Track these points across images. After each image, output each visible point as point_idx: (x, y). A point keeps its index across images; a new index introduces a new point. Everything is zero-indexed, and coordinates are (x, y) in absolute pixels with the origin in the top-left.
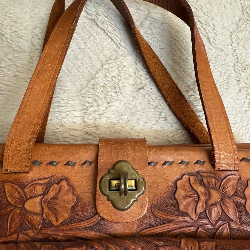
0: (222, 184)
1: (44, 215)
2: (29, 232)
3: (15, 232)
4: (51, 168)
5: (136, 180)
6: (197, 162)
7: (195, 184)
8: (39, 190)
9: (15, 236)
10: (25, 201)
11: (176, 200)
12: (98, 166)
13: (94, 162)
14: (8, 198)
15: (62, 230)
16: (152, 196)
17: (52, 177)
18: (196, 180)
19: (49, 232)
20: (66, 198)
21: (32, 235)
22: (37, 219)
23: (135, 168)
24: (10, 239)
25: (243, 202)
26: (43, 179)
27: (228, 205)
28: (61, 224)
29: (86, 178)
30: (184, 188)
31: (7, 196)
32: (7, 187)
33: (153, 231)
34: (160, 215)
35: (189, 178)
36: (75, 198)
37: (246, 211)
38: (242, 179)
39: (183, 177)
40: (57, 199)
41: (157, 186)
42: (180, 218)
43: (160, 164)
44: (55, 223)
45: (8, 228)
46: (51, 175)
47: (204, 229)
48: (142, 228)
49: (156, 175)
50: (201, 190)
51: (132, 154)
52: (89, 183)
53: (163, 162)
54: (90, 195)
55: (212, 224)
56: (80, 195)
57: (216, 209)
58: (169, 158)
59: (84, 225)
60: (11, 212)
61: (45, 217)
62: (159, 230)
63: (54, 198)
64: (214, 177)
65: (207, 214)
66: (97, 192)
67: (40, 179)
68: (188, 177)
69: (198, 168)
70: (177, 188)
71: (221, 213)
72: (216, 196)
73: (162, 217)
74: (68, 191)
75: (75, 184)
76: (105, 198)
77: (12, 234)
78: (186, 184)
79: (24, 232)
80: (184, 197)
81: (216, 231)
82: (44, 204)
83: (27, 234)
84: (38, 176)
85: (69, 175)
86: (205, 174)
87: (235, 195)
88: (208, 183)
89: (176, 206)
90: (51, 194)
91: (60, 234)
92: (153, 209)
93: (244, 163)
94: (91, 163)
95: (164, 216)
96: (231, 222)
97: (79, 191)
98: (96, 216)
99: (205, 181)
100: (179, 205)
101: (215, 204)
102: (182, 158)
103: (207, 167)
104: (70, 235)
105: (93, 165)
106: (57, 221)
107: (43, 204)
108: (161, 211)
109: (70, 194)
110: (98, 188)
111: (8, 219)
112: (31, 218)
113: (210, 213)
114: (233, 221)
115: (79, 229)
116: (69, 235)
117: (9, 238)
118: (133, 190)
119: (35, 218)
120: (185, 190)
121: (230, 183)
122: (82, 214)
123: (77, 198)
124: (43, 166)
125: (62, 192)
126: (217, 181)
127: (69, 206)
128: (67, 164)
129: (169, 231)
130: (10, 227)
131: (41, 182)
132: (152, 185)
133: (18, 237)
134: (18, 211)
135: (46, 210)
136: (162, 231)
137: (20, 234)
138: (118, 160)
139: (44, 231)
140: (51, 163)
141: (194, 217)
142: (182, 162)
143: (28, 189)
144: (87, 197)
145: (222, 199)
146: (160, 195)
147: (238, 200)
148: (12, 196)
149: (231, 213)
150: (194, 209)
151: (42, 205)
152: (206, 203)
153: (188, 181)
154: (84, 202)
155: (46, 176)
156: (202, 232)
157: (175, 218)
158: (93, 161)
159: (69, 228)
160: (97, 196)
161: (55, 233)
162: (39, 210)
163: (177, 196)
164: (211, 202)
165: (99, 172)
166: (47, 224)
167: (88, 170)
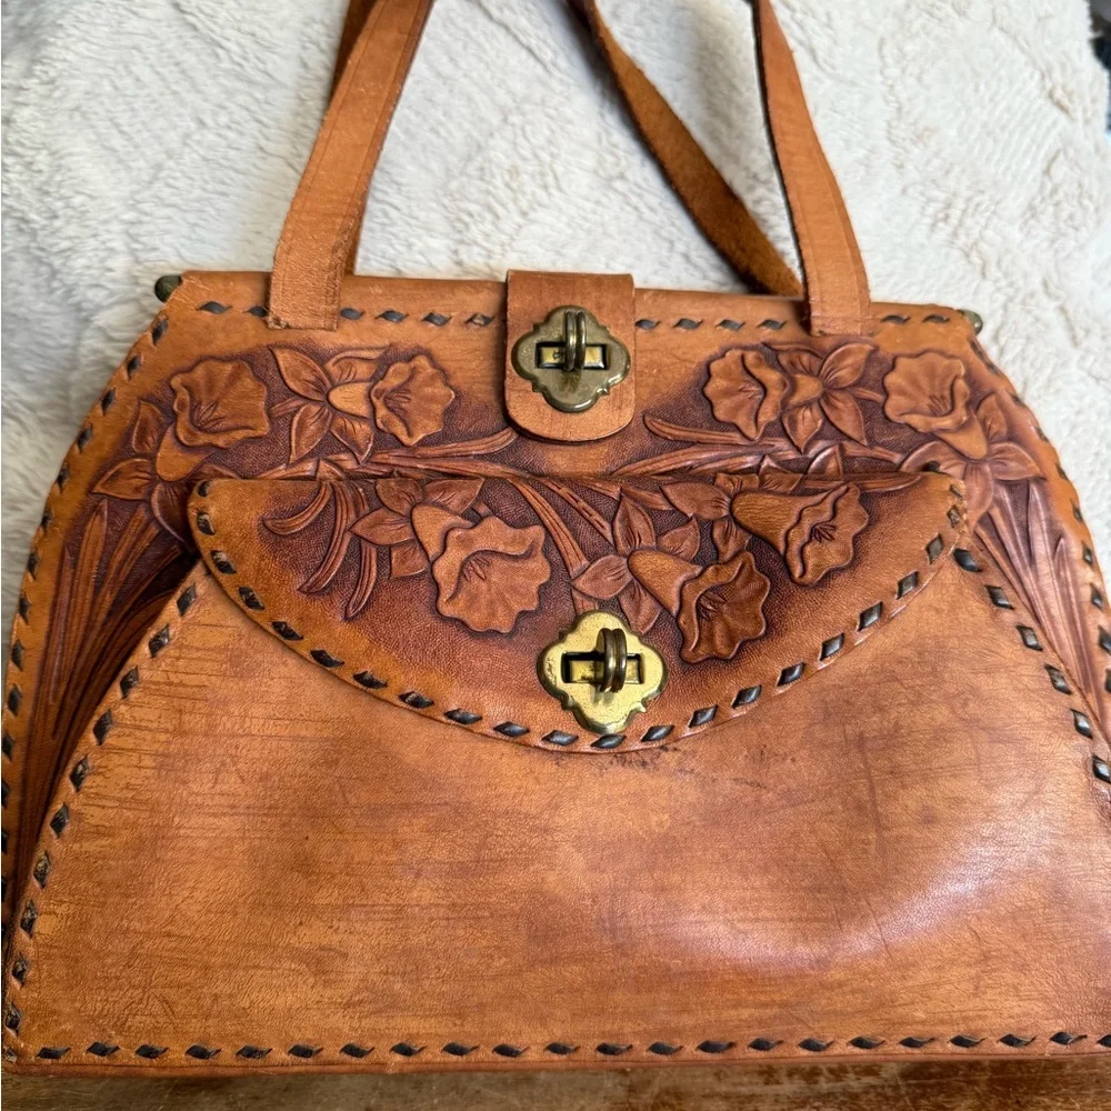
0: (827, 362)
1: (378, 421)
2: (343, 456)
3: (311, 455)
4: (389, 327)
5: (604, 348)
6: (767, 323)
7: (758, 366)
8: (363, 370)
9: (309, 467)
10: (331, 390)
11: (707, 398)
12: (509, 316)
13: (496, 319)
14: (287, 381)
15: (425, 458)
16: (645, 393)
17: (391, 345)
18: (761, 360)
19: (393, 461)
20: (429, 390)
21: (350, 464)
22: (362, 430)
23: (601, 323)
24: (296, 471)
25: (879, 397)
26: (370, 349)
27: (840, 405)
28: (422, 443)
29: (477, 353)
30: (727, 374)
31: (285, 376)
32: (284, 358)
33: (649, 468)
34: (667, 430)
35: (743, 358)
36: (452, 392)
37: (887, 418)
38: (881, 354)
39: (728, 354)
40: (409, 391)
41: (659, 371)
42: (717, 436)
43: (668, 324)
44: (404, 438)
45: (293, 444)
46: (387, 343)
47: (778, 463)
48: (620, 462)
49: (655, 350)
50: (772, 377)
51: (594, 294)
52: (486, 364)
53: (676, 321)
54: (490, 388)
55: (798, 450)
56: (464, 388)
57: (808, 413)
58: (691, 311)
59: (478, 447)
60: (296, 412)
61: (381, 426)
62: (664, 464)
63: (402, 389)
64: (809, 351)
65: (786, 425)
66: (508, 372)
67: (362, 349)
68: (738, 353)
69: (767, 334)
70: (709, 375)
71: (820, 422)
72: (809, 387)
73: (671, 435)
74: (432, 378)
75: (450, 366)
76: (528, 385)
77: (301, 460)
78: (733, 367)
79: (330, 457)
80: (727, 393)
81: (809, 467)
82: (378, 398)
83: (339, 463)
84: (355, 342)
85: (433, 345)
86: (785, 347)
87: (857, 384)
88: (792, 364)
89: (708, 411)
90: (393, 380)
91: (419, 466)
92: (647, 419)
93: (891, 325)
94: (487, 320)
95: (677, 433)
96: (845, 443)
97: (459, 379)
98: (505, 431)
99: (784, 360)
100: (716, 409)
101: (807, 404)
102: (727, 314)
103: (791, 332)
104: (444, 470)
105: (493, 326)
106: (410, 434)
107: (374, 399)
108: (670, 422)
109: (439, 384)
110: (509, 363)
111: (291, 425)
112: (349, 426)
113: (793, 423)
114: (850, 439)
115: (465, 456)
116: (441, 469)
117: (294, 470)
118: (598, 368)
119: (357, 426)
120: (731, 380)
121: (849, 361)
122: (470, 426)
123: (456, 393)
124: (367, 321)
125: (420, 378)
126: (814, 359)
127: (438, 409)
128: (430, 318)
129: (691, 468)
130: (298, 443)
131: (365, 354)
132: (646, 371)
133: (317, 470)
134: (315, 409)
135: (382, 412)
136: (671, 467)
137: (322, 463)
138: (558, 304)
139: (379, 456)
140: (388, 315)
141: (751, 432)
142: (725, 323)
143: (334, 365)
144: (483, 392)
145: (824, 395)
146: (665, 390)
147: (868, 394)
148: (296, 377)
149: (848, 422)
150: (753, 417)
151: (371, 401)
152: (784, 403)
153: (739, 361)
154: (474, 400)
155: (379, 343)
156: (772, 468)
157: (704, 436)
158: (493, 318)
159: (442, 452)
160: (508, 382)
161: (406, 463)
162: (363, 410)
163: (709, 390)
164: (795, 400)
165: (510, 331)
166: (385, 440)
167: (482, 338)
